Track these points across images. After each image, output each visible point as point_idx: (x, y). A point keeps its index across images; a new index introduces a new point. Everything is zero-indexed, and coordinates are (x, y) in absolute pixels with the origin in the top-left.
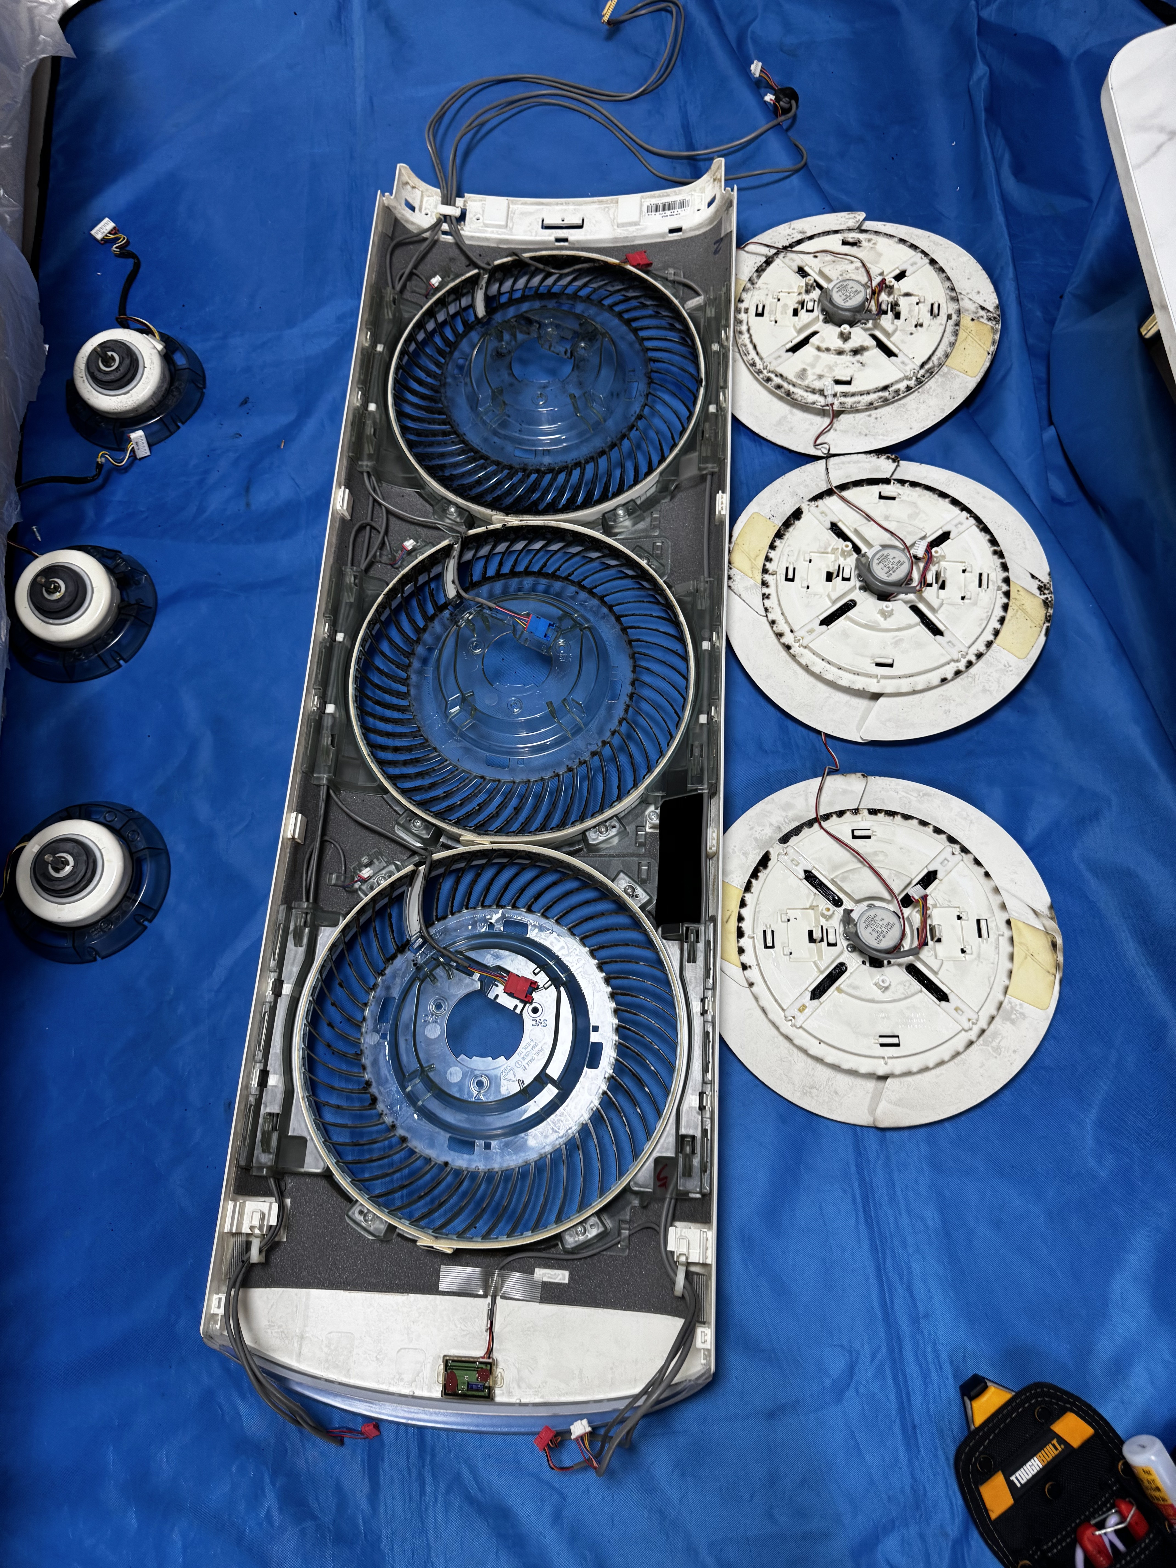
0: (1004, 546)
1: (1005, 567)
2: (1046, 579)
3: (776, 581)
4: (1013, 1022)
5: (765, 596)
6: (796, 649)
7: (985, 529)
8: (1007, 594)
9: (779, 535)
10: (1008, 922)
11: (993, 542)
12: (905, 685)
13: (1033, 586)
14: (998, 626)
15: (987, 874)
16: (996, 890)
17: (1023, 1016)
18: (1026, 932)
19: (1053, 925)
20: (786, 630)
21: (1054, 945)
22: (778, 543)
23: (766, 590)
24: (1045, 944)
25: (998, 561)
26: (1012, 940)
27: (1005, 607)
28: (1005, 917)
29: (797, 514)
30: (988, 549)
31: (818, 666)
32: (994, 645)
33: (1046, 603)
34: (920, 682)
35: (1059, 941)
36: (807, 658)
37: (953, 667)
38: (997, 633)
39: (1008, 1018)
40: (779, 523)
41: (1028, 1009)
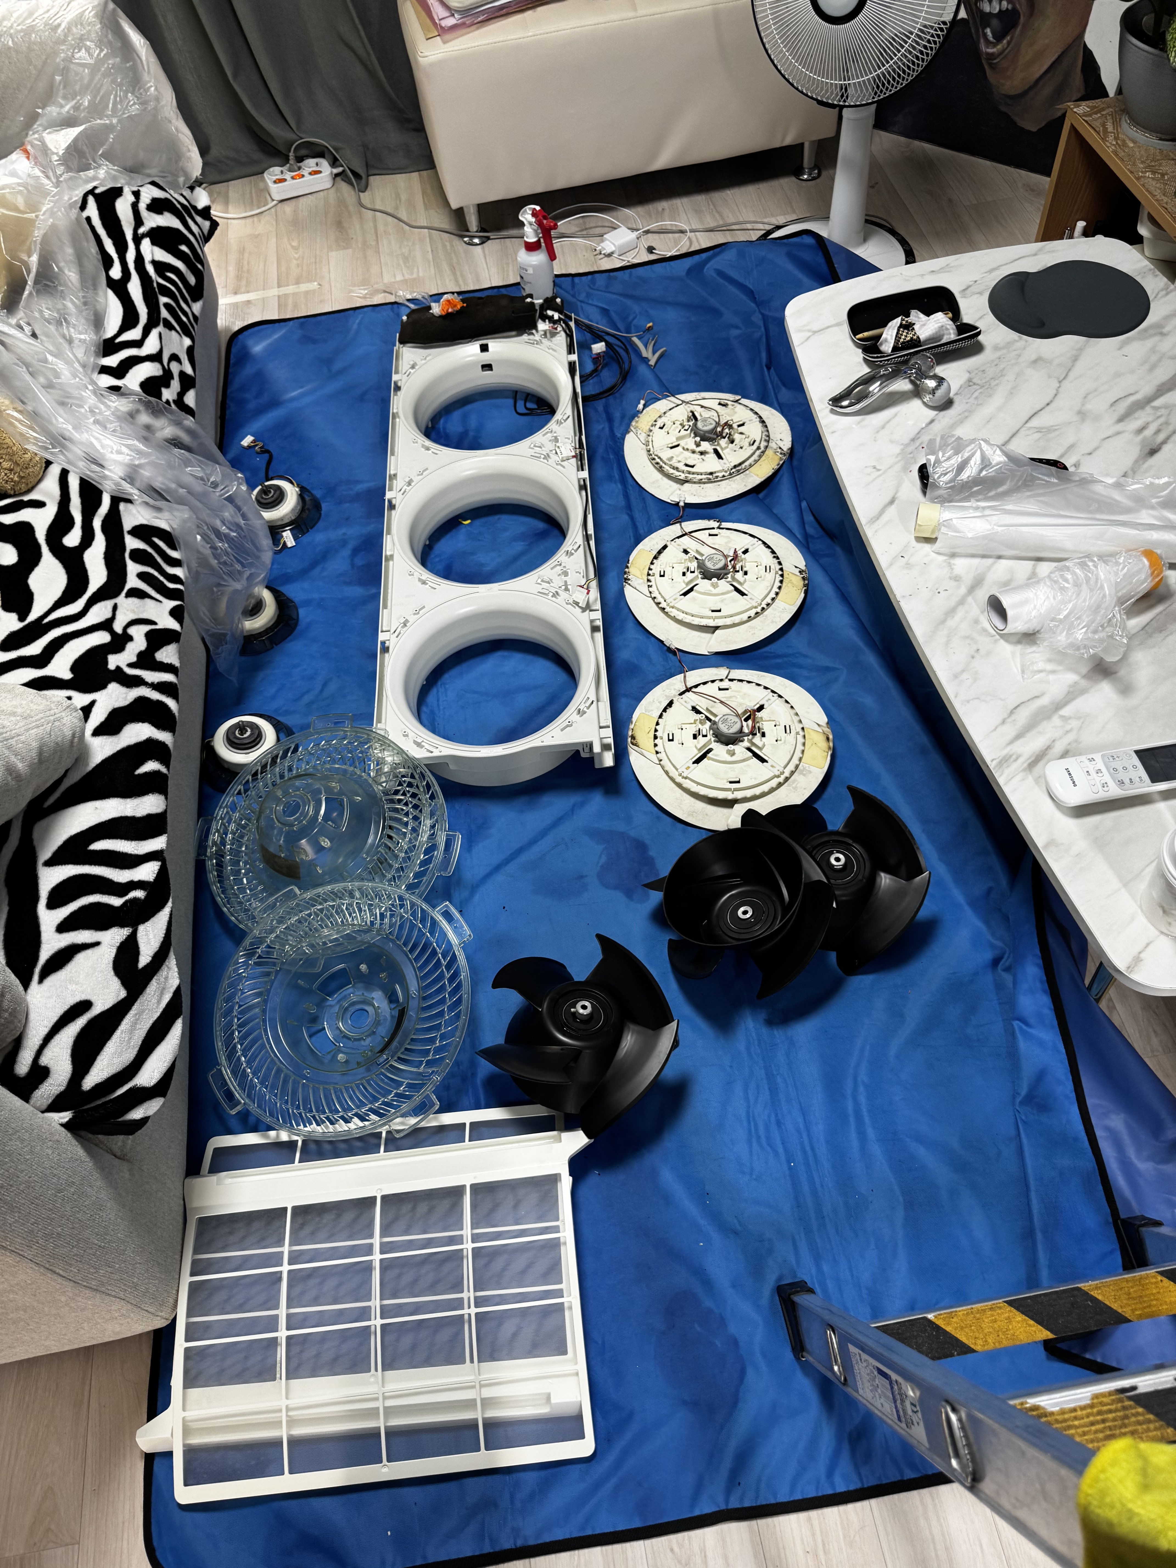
0: (779, 554)
1: (780, 563)
2: (804, 568)
3: (656, 579)
4: (804, 775)
5: (649, 586)
6: (668, 609)
7: (769, 547)
8: (782, 576)
9: (655, 558)
10: (803, 729)
11: (773, 552)
12: (728, 621)
13: (797, 571)
14: (777, 590)
15: (792, 707)
16: (797, 714)
17: (810, 772)
18: (812, 733)
19: (828, 731)
20: (662, 600)
21: (828, 739)
22: (655, 561)
23: (650, 584)
24: (823, 738)
25: (776, 561)
26: (804, 737)
27: (781, 582)
28: (801, 726)
29: (665, 547)
30: (771, 556)
31: (681, 616)
32: (777, 601)
33: (804, 578)
34: (737, 619)
35: (831, 737)
36: (674, 612)
37: (754, 611)
38: (777, 594)
39: (801, 773)
40: (655, 553)
41: (812, 769)
